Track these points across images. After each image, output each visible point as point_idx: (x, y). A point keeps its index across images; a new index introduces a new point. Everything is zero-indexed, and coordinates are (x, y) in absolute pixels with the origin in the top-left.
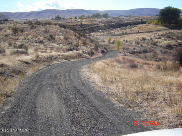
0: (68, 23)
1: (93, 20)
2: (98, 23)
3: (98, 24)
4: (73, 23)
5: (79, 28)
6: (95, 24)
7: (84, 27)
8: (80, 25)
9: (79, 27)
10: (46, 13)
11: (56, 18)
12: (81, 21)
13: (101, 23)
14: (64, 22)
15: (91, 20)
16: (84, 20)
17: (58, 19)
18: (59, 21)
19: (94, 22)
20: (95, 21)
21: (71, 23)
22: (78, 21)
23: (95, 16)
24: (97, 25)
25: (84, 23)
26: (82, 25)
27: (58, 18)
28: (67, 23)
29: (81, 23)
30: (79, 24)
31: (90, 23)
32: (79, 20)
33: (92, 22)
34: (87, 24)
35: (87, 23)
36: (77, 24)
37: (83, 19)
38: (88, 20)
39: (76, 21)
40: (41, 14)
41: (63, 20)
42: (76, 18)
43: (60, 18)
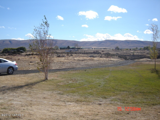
0: (124, 53)
1: (143, 52)
2: (146, 54)
3: (146, 55)
4: (128, 53)
5: (131, 57)
6: (144, 55)
7: (135, 56)
8: (132, 55)
9: (132, 56)
10: (106, 42)
11: (115, 49)
12: (133, 52)
13: (148, 54)
14: (121, 53)
15: (142, 52)
16: (136, 52)
17: (117, 50)
18: (118, 52)
19: (143, 53)
20: (144, 53)
21: (126, 53)
22: (132, 53)
23: (145, 49)
24: (145, 56)
25: (135, 54)
26: (134, 55)
27: (117, 49)
28: (123, 53)
29: (133, 54)
30: (132, 54)
31: (139, 54)
32: (132, 51)
33: (142, 53)
34: (138, 55)
35: (137, 54)
36: (130, 55)
37: (135, 51)
38: (139, 51)
39: (130, 52)
40: (102, 43)
41: (120, 51)
42: (130, 50)
43: (119, 49)
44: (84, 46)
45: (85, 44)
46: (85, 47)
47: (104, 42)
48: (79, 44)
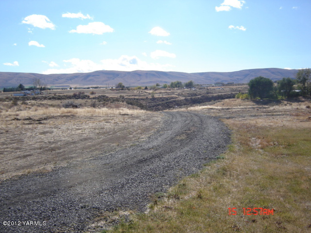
0: (135, 96)
1: (170, 91)
2: (177, 96)
3: (177, 98)
4: (142, 96)
5: (149, 103)
6: (173, 98)
7: (156, 101)
8: (151, 99)
9: (150, 101)
10: (98, 76)
11: (117, 87)
12: (153, 93)
13: (180, 96)
14: (130, 95)
15: (168, 91)
16: (158, 92)
17: (120, 89)
18: (122, 93)
19: (171, 95)
20: (173, 93)
21: (139, 96)
22: (149, 94)
23: (174, 86)
24: (174, 100)
25: (156, 96)
26: (153, 99)
27: (121, 87)
28: (133, 95)
29: (153, 96)
30: (150, 97)
31: (164, 96)
32: (151, 91)
33: (169, 95)
34: (161, 98)
35: (161, 96)
36: (147, 98)
37: (156, 90)
38: (163, 91)
39: (146, 92)
40: (90, 78)
41: (127, 91)
42: (146, 88)
43: (124, 87)
44: (54, 84)
45: (57, 80)
46: (56, 86)
47: (93, 76)
48: (44, 79)
